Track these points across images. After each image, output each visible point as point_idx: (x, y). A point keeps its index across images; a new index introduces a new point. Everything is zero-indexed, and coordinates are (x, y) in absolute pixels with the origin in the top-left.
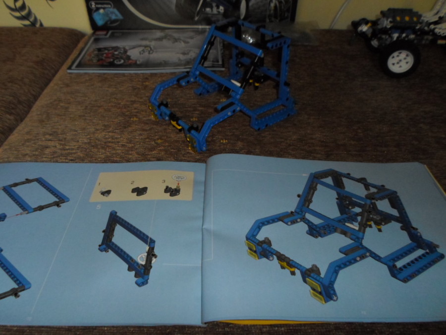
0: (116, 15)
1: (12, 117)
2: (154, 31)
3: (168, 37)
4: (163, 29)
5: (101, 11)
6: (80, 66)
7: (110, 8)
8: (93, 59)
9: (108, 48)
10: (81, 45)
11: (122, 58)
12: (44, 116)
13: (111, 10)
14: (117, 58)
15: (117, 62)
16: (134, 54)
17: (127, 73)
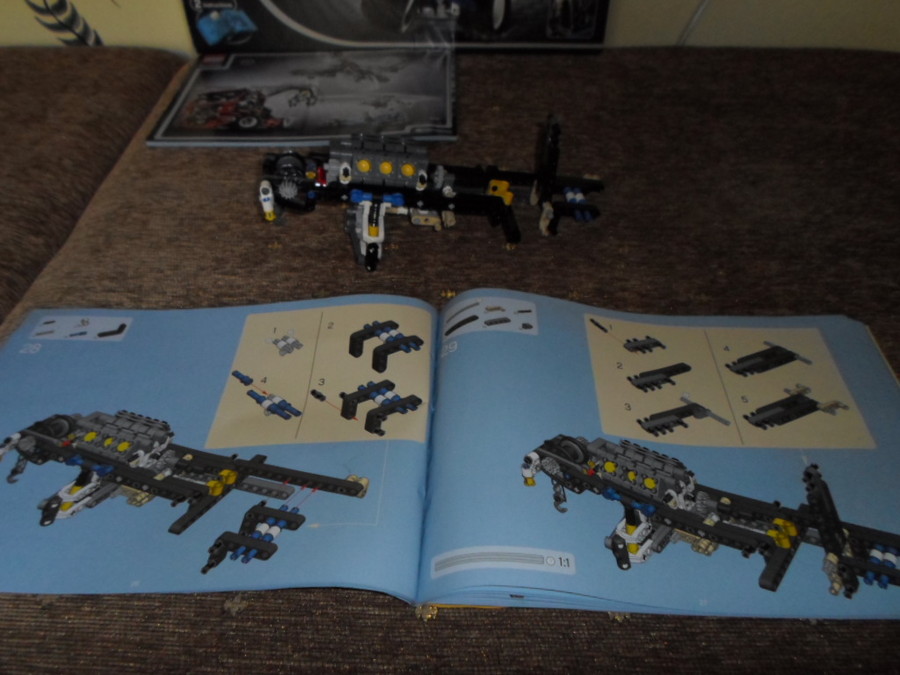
0: (244, 24)
1: (40, 241)
2: (318, 54)
3: (348, 68)
4: (336, 50)
5: (214, 15)
6: (172, 131)
7: (231, 9)
8: (198, 117)
9: (227, 92)
10: (173, 86)
11: (253, 114)
12: (101, 240)
13: (235, 12)
14: (244, 115)
15: (244, 123)
16: (277, 105)
17: (263, 147)
